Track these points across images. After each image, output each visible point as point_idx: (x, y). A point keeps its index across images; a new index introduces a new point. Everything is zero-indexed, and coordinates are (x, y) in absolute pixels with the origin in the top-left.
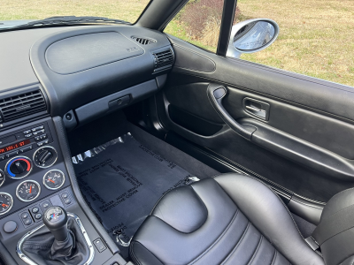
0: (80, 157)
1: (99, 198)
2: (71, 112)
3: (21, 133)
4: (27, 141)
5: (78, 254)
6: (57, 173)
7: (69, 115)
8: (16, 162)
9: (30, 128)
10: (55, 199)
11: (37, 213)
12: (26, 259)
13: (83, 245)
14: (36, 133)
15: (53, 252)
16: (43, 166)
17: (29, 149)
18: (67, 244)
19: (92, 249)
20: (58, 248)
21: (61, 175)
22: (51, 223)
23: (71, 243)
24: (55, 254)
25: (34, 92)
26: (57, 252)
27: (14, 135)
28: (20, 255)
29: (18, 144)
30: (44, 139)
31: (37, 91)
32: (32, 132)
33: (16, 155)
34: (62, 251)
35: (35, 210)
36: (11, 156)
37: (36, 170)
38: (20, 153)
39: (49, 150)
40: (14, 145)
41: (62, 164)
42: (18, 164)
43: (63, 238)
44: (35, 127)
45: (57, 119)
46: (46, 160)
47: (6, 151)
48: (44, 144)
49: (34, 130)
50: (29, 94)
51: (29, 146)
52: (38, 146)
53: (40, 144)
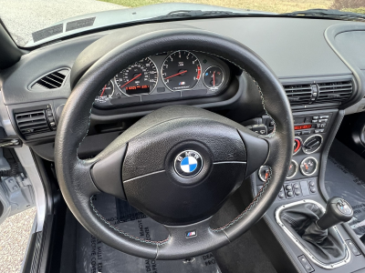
3: (312, 117)
5: (334, 247)
6: (312, 160)
9: (319, 115)
10: (304, 183)
11: (289, 190)
12: (284, 228)
14: (320, 121)
16: (306, 151)
17: (308, 134)
20: (313, 232)
21: (315, 163)
25: (344, 83)
27: (305, 118)
29: (303, 126)
31: (349, 82)
32: (319, 119)
35: (289, 187)
38: (300, 134)
39: (318, 138)
40: (299, 126)
41: (319, 155)
44: (323, 115)
46: (313, 147)
48: (320, 133)
49: (321, 117)
51: (309, 131)
52: (314, 133)
53: (317, 131)
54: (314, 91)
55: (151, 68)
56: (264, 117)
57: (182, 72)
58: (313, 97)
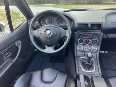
0: (103, 52)
1: (103, 65)
2: (107, 34)
3: (92, 33)
4: (92, 36)
5: (91, 68)
6: (95, 48)
7: (106, 35)
9: (95, 33)
13: (93, 67)
14: (95, 35)
15: (85, 64)
16: (93, 44)
18: (89, 64)
19: (94, 70)
22: (89, 56)
23: (90, 65)
24: (85, 65)
26: (86, 65)
27: (90, 33)
28: (79, 60)
29: (90, 36)
30: (96, 37)
31: (101, 24)
34: (87, 65)
35: (86, 53)
36: (87, 38)
37: (91, 44)
38: (89, 38)
39: (96, 41)
40: (89, 36)
41: (98, 46)
43: (89, 62)
44: (96, 33)
45: (102, 33)
46: (94, 43)
48: (96, 39)
50: (98, 24)
53: (95, 38)
54: (89, 26)
55: (54, 19)
56: (77, 32)
57: (60, 21)
58: (89, 27)
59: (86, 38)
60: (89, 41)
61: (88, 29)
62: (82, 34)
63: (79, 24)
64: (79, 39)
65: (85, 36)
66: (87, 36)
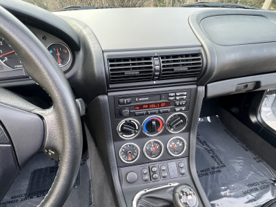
3: (167, 94)
6: (181, 140)
8: (153, 120)
10: (172, 165)
11: (154, 172)
14: (178, 98)
16: (171, 131)
17: (167, 112)
21: (183, 143)
25: (193, 55)
27: (160, 95)
29: (160, 104)
30: (182, 105)
32: (176, 96)
33: (155, 113)
35: (155, 169)
36: (152, 114)
37: (166, 132)
38: (159, 113)
39: (183, 117)
40: (156, 104)
42: (154, 123)
44: (180, 91)
45: (201, 89)
46: (177, 126)
47: (149, 108)
48: (181, 111)
49: (178, 94)
50: (187, 56)
51: (168, 109)
52: (175, 111)
53: (178, 109)
56: (109, 94)
58: (156, 71)
59: (147, 114)
60: (158, 123)
61: (153, 80)
62: (129, 100)
63: (111, 60)
64: (123, 122)
65: (141, 107)
66: (149, 105)
